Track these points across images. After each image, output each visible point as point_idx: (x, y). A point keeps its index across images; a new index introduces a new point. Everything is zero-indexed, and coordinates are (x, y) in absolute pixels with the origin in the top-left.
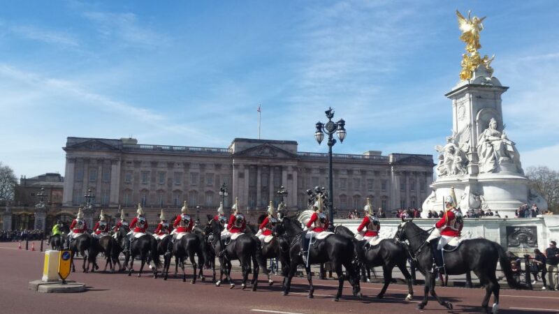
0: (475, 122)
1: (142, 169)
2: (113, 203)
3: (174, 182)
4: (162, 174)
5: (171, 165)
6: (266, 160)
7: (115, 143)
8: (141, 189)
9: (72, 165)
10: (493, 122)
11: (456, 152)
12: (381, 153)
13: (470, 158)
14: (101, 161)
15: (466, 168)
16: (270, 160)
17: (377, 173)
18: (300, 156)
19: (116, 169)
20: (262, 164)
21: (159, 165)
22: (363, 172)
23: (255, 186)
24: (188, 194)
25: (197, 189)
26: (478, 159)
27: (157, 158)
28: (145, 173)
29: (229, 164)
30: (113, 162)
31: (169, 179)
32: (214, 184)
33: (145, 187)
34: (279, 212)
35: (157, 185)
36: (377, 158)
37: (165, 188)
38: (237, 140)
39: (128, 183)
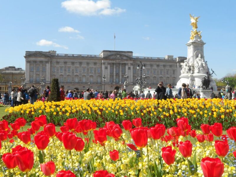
0: (194, 55)
1: (60, 65)
2: (48, 81)
3: (75, 72)
4: (69, 68)
5: (73, 63)
6: (118, 61)
7: (48, 53)
8: (60, 75)
9: (28, 64)
10: (200, 55)
11: (187, 66)
12: (173, 56)
13: (192, 68)
14: (41, 62)
15: (190, 71)
16: (120, 61)
17: (171, 66)
18: (134, 58)
19: (48, 66)
20: (116, 62)
21: (67, 63)
22: (164, 66)
23: (113, 73)
24: (82, 77)
25: (85, 74)
26: (194, 68)
27: (66, 60)
28: (61, 67)
29: (100, 62)
30: (47, 62)
31: (73, 70)
32: (93, 72)
33: (62, 74)
34: (125, 85)
35: (67, 73)
36: (171, 59)
37: (71, 74)
38: (104, 51)
39: (54, 72)
